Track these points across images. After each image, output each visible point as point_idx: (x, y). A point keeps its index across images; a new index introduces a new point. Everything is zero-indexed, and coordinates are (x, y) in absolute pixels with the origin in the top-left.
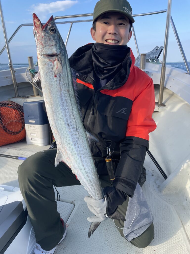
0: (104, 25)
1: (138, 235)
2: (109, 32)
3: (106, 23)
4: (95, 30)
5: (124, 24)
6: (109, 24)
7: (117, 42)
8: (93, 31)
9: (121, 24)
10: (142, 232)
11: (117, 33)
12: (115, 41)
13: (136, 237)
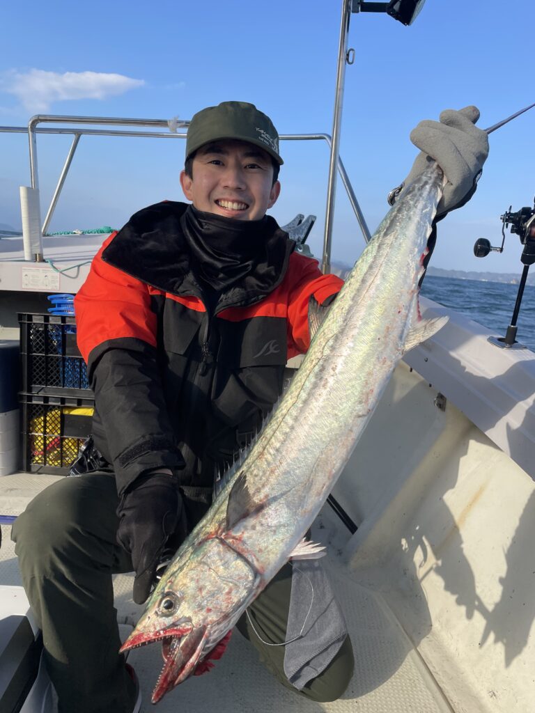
0: (213, 167)
1: (320, 670)
2: (224, 184)
3: (216, 164)
4: (191, 177)
5: (259, 167)
6: (223, 165)
7: (243, 206)
8: (187, 179)
9: (253, 166)
10: (330, 661)
11: (243, 187)
12: (240, 206)
13: (317, 675)
